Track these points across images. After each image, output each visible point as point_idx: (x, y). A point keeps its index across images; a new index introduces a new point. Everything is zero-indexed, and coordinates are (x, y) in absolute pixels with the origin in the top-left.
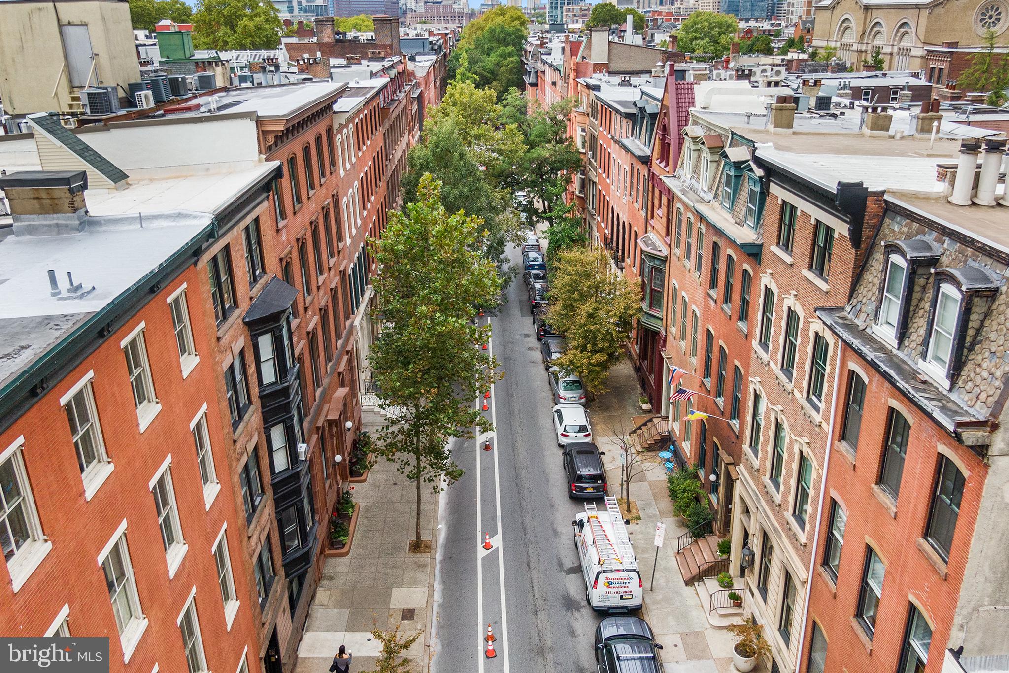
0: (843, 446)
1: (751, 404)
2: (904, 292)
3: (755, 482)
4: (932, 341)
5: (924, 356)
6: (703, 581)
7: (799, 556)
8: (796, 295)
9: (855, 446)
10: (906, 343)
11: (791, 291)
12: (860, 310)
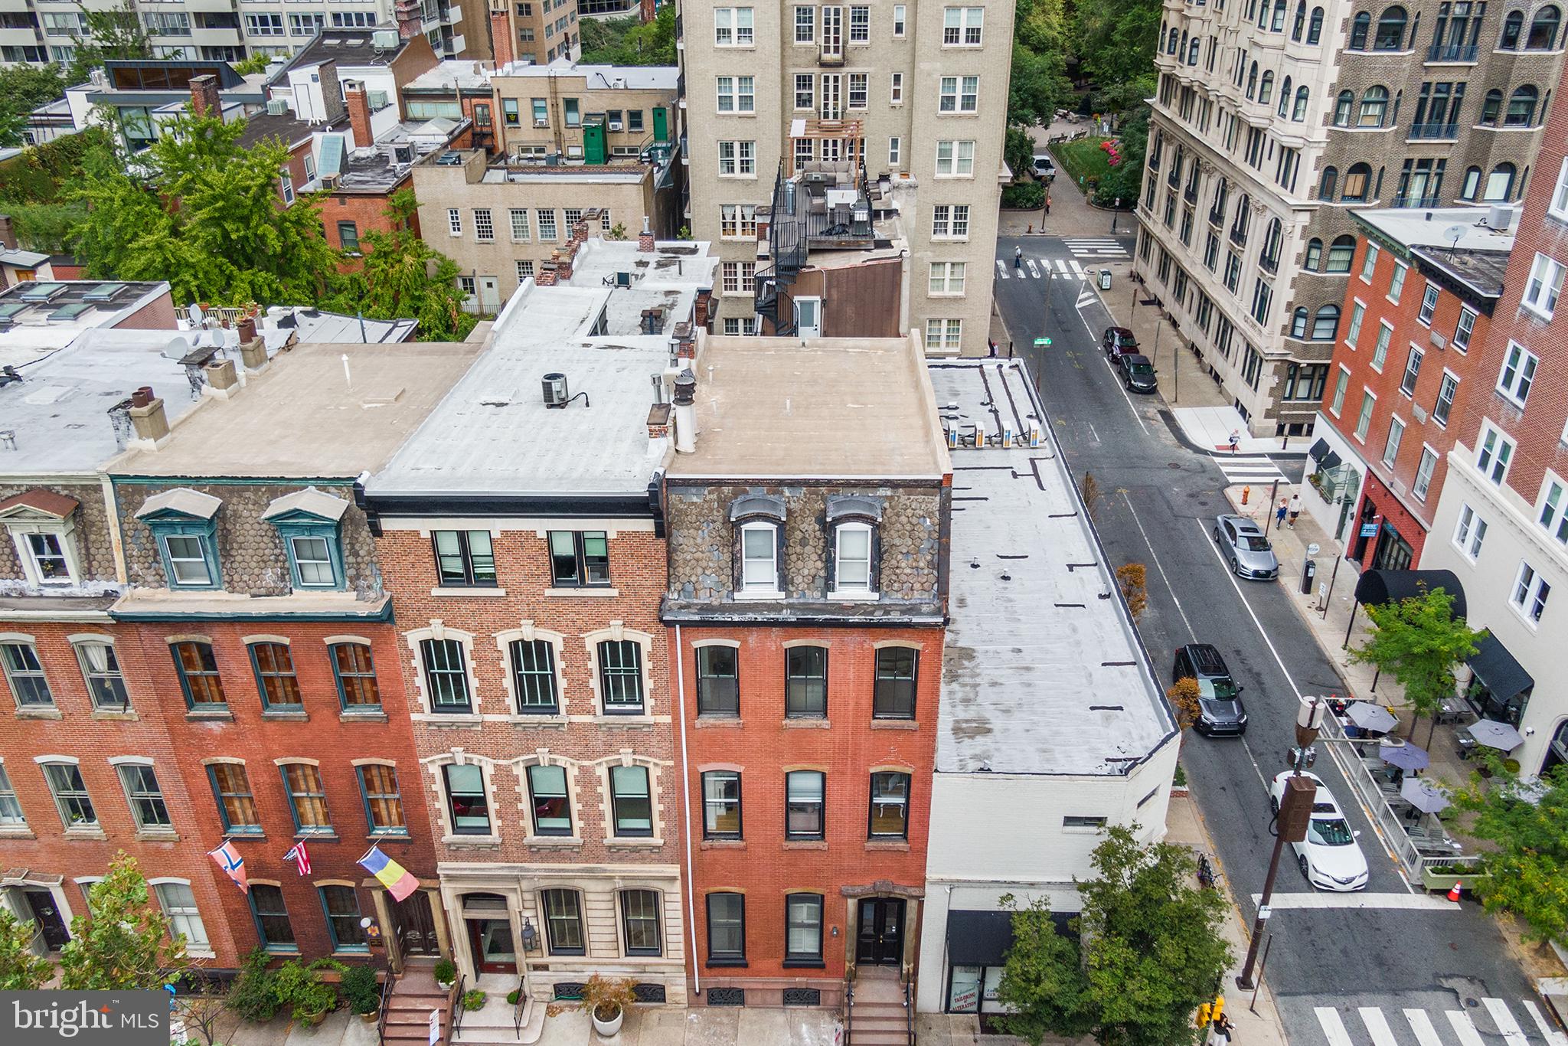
0: (710, 719)
1: (436, 786)
3: (495, 860)
4: (837, 573)
5: (831, 588)
7: (653, 861)
8: (533, 623)
9: (736, 709)
10: (793, 589)
11: (520, 623)
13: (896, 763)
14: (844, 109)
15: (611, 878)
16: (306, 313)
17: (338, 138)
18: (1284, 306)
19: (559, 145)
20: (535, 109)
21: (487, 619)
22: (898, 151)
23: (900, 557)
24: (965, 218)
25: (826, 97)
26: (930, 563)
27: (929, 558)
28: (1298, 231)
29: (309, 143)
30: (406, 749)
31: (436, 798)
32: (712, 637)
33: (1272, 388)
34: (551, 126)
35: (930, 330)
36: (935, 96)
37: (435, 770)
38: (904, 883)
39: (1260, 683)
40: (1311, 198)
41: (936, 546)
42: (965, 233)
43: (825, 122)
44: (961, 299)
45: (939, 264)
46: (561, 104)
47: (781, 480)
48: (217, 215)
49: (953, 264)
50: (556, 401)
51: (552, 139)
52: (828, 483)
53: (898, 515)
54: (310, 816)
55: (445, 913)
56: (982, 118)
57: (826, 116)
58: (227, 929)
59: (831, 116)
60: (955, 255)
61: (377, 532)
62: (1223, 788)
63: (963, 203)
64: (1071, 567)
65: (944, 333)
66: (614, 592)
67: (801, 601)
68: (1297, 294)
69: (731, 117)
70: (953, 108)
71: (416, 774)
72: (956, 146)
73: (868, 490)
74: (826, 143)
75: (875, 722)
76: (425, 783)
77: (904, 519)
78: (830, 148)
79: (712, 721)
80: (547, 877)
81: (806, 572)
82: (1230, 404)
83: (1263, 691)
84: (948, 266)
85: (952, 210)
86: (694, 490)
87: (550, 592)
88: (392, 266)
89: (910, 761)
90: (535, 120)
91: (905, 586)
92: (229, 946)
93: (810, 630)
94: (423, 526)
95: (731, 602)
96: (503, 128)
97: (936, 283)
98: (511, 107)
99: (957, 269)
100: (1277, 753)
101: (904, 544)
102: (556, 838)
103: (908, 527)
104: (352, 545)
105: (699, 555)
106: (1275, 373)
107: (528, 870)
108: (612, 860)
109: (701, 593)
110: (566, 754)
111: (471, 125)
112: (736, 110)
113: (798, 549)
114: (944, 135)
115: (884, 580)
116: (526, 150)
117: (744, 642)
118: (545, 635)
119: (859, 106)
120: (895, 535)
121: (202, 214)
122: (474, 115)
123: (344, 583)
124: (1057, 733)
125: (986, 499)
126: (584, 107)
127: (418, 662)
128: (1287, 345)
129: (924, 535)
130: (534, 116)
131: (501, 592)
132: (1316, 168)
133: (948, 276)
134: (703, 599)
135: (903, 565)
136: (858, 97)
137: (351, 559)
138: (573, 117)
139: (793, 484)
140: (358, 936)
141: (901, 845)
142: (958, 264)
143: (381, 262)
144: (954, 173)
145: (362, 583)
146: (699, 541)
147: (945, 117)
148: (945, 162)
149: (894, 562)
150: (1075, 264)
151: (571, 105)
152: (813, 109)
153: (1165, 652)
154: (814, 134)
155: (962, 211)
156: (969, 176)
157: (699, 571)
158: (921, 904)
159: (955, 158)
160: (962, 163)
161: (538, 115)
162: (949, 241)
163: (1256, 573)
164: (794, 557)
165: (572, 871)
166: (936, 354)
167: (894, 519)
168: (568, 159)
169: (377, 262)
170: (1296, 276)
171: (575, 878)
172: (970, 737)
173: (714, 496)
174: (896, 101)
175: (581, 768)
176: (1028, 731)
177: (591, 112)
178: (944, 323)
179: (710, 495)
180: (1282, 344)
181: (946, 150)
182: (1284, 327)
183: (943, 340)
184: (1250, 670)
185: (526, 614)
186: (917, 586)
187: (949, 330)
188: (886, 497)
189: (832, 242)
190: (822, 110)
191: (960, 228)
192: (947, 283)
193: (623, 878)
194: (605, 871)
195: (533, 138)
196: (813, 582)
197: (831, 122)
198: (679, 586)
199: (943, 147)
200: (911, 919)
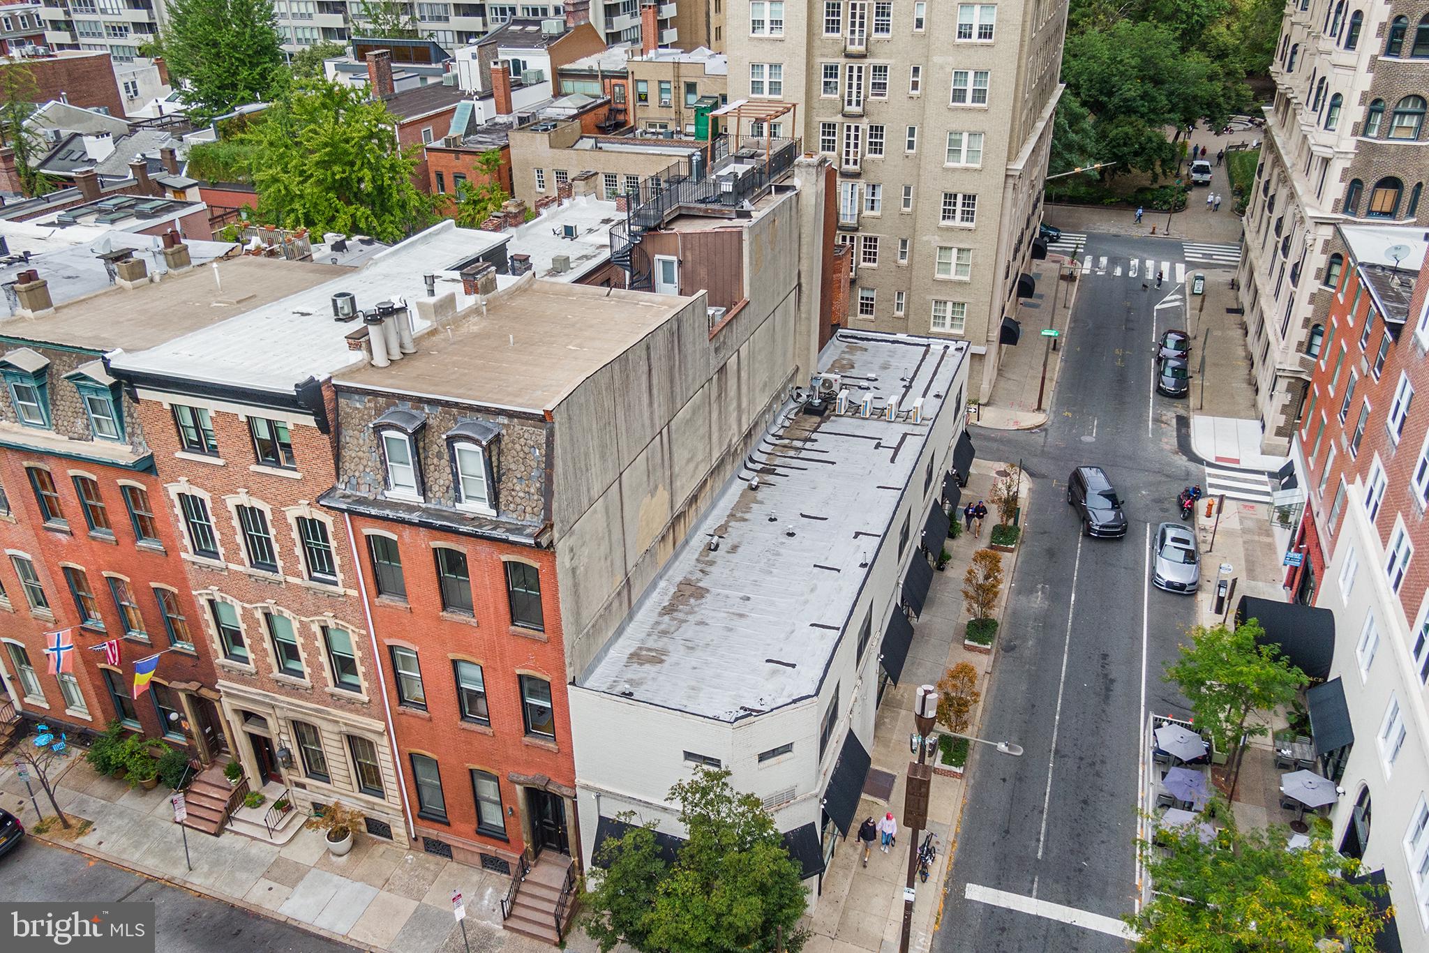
0: (385, 599)
1: (208, 616)
2: (413, 458)
3: (255, 686)
4: (461, 487)
5: (458, 499)
6: (234, 818)
7: (364, 714)
8: (247, 493)
9: (403, 594)
10: (430, 495)
11: (239, 490)
12: (358, 483)
13: (535, 669)
14: (866, 97)
15: (337, 722)
16: (362, 241)
17: (469, 105)
18: (1300, 322)
19: (679, 123)
20: (661, 90)
21: (218, 484)
22: (915, 139)
23: (515, 481)
24: (973, 207)
25: (850, 86)
26: (539, 490)
27: (538, 485)
28: (1319, 245)
29: (454, 110)
30: (183, 582)
31: (208, 626)
32: (375, 527)
33: (1284, 406)
34: (673, 105)
35: (935, 310)
36: (947, 89)
37: (203, 601)
38: (560, 781)
39: (1108, 689)
40: (1335, 210)
41: (543, 475)
42: (972, 220)
43: (847, 109)
44: (965, 283)
45: (946, 248)
46: (682, 86)
47: (420, 398)
48: (326, 158)
49: (959, 250)
50: (341, 317)
51: (673, 117)
52: (456, 405)
53: (513, 442)
54: (135, 621)
55: (228, 722)
56: (992, 111)
57: (850, 103)
58: (96, 700)
59: (854, 103)
60: (961, 241)
61: (137, 400)
62: (1004, 780)
63: (972, 193)
64: (857, 534)
65: (949, 315)
66: (298, 476)
67: (437, 507)
68: (1315, 311)
69: (761, 101)
70: (964, 101)
71: (192, 602)
72: (965, 136)
73: (490, 416)
74: (849, 128)
75: (513, 628)
76: (199, 611)
77: (518, 447)
78: (853, 133)
79: (387, 602)
80: (291, 710)
81: (442, 482)
82: (1257, 419)
83: (1107, 697)
84: (955, 251)
85: (960, 197)
86: (357, 397)
87: (254, 468)
88: (479, 212)
89: (547, 670)
90: (661, 99)
91: (519, 507)
92: (99, 713)
93: (449, 535)
94: (167, 399)
95: (383, 498)
96: (635, 105)
97: (942, 267)
98: (642, 88)
99: (965, 255)
100: (1081, 759)
101: (519, 470)
102: (293, 678)
103: (521, 455)
104: (129, 410)
105: (360, 454)
106: (1288, 390)
107: (276, 700)
108: (336, 707)
109: (362, 487)
110: (288, 607)
111: (609, 102)
112: (766, 95)
113: (435, 461)
114: (954, 126)
115: (502, 499)
116: (652, 125)
117: (400, 536)
118: (258, 504)
119: (882, 95)
120: (511, 461)
121: (316, 157)
122: (613, 93)
123: (124, 437)
124: (718, 676)
125: (833, 463)
126: (701, 90)
127: (178, 510)
128: (1303, 362)
129: (534, 464)
130: (660, 96)
131: (220, 462)
132: (1342, 180)
133: (954, 260)
134: (363, 492)
135: (518, 488)
136: (880, 87)
137: (128, 419)
138: (692, 99)
139: (431, 402)
140: (176, 727)
141: (551, 745)
142: (964, 250)
143: (470, 208)
144: (963, 163)
145: (135, 439)
146: (361, 442)
147: (956, 109)
148: (954, 152)
149: (510, 484)
150: (1180, 268)
151: (691, 88)
152: (838, 96)
153: (1030, 643)
154: (838, 119)
155: (970, 199)
156: (978, 166)
157: (361, 468)
158: (575, 804)
159: (964, 148)
160: (970, 154)
161: (664, 96)
162: (956, 228)
163: (1169, 584)
164: (432, 468)
165: (306, 708)
166: (940, 334)
167: (510, 445)
168: (686, 135)
169: (467, 208)
170: (1315, 291)
171: (311, 715)
172: (639, 663)
173: (372, 405)
174: (915, 92)
175: (301, 622)
176: (695, 668)
177: (707, 95)
178: (950, 305)
179: (369, 403)
180: (1298, 362)
181: (955, 141)
182: (1300, 344)
183: (948, 321)
184: (1106, 676)
185: (242, 484)
186: (529, 509)
187: (953, 312)
188: (503, 424)
189: (699, 209)
190: (846, 98)
191: (968, 215)
192: (953, 267)
193: (346, 724)
194: (329, 714)
195: (658, 116)
196: (447, 492)
197: (854, 109)
198: (346, 478)
199: (953, 137)
200: (569, 816)
